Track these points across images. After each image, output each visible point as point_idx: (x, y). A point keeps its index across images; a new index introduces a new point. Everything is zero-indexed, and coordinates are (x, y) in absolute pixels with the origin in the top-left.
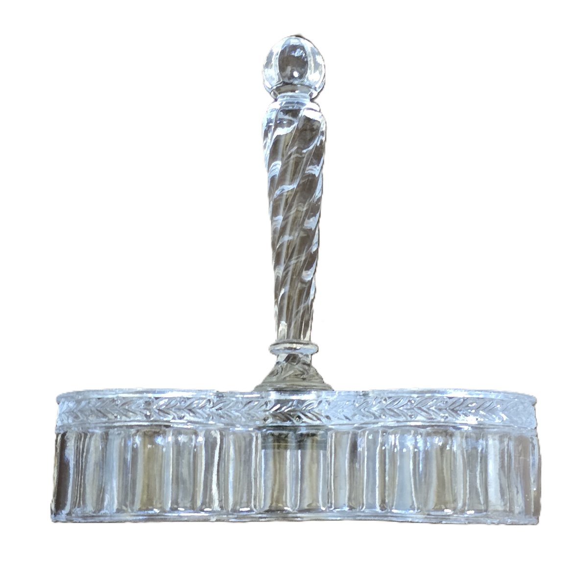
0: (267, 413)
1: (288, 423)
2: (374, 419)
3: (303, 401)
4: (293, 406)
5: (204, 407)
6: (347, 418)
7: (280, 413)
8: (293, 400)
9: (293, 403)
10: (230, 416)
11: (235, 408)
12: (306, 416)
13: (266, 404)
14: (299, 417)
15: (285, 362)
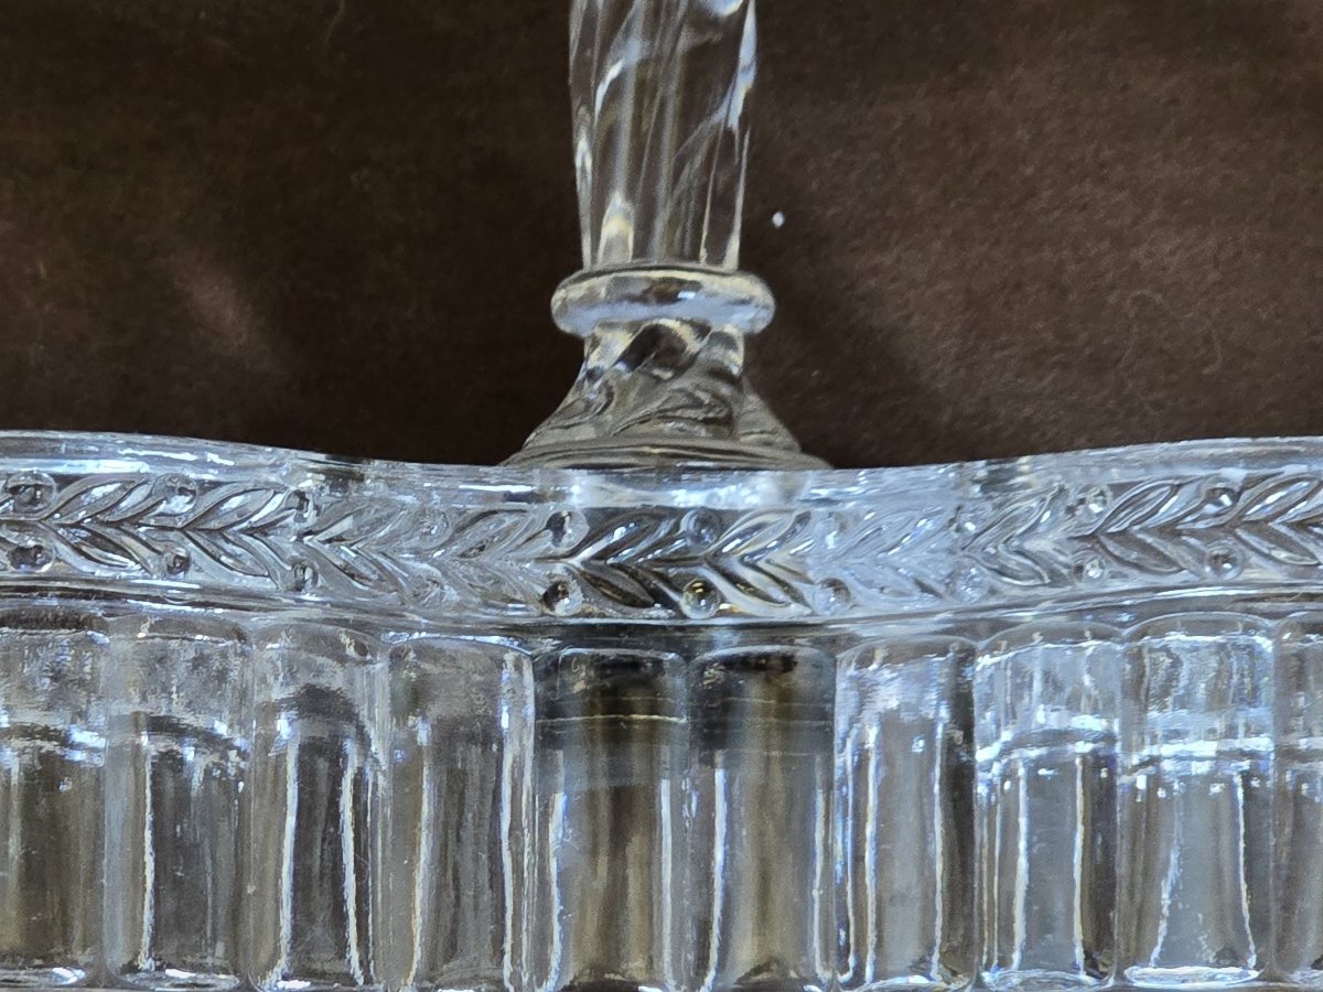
0: (559, 569)
1: (657, 615)
2: (1051, 585)
3: (719, 513)
4: (682, 536)
5: (273, 524)
6: (925, 589)
7: (620, 567)
8: (677, 513)
9: (677, 526)
10: (392, 578)
11: (415, 541)
12: (734, 580)
13: (556, 525)
14: (708, 589)
15: (621, 367)
